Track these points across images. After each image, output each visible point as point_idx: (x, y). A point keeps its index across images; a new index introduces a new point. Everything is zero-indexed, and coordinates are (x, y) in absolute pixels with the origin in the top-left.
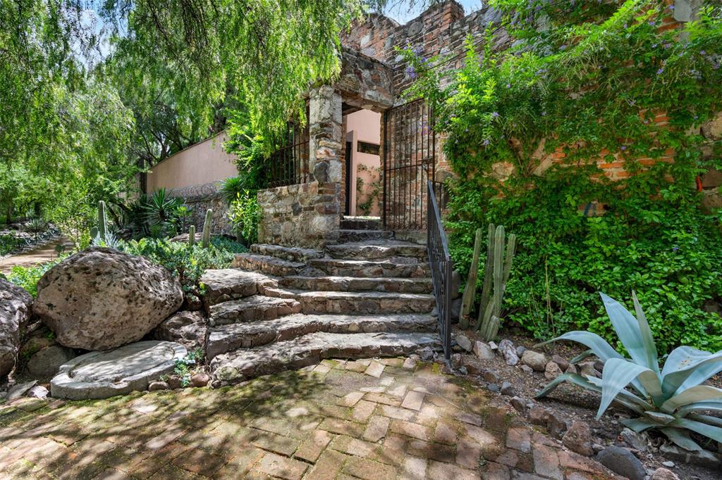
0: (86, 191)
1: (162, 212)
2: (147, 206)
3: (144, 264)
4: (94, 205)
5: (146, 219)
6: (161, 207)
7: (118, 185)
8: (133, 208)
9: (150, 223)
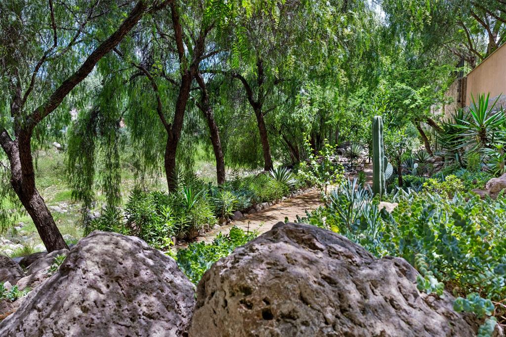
0: (385, 107)
1: (482, 133)
2: (464, 124)
3: (394, 292)
4: (393, 125)
5: (461, 143)
6: (481, 125)
7: (421, 95)
8: (446, 127)
9: (467, 149)
